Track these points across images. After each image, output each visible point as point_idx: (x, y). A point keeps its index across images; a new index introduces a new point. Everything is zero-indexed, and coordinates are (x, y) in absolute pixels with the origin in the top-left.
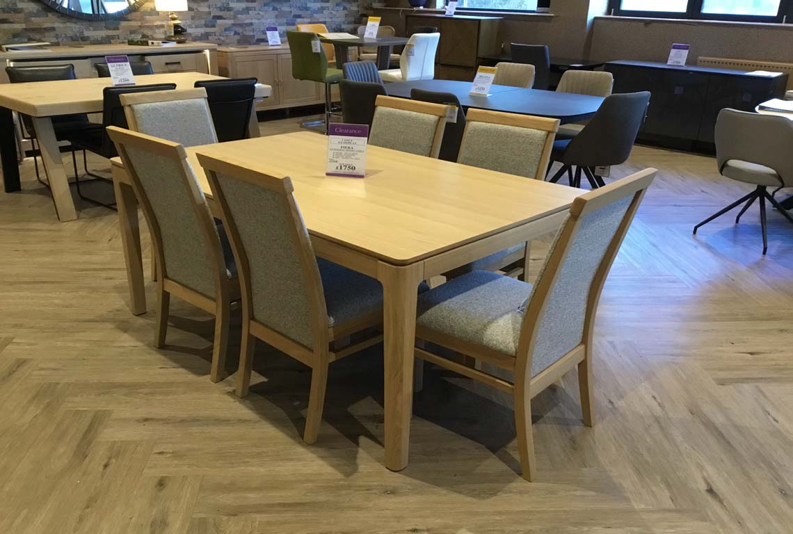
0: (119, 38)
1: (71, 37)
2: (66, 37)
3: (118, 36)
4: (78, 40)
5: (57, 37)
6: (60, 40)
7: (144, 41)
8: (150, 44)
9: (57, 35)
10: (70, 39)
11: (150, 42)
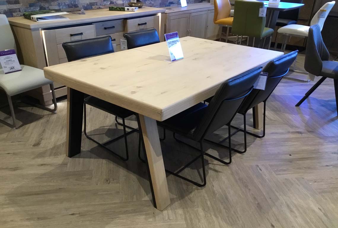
0: (97, 5)
1: (68, 5)
2: (65, 5)
3: (96, 3)
4: (72, 7)
5: (59, 5)
6: (61, 7)
7: (122, 8)
8: (126, 10)
9: (59, 4)
10: (67, 6)
11: (126, 8)
